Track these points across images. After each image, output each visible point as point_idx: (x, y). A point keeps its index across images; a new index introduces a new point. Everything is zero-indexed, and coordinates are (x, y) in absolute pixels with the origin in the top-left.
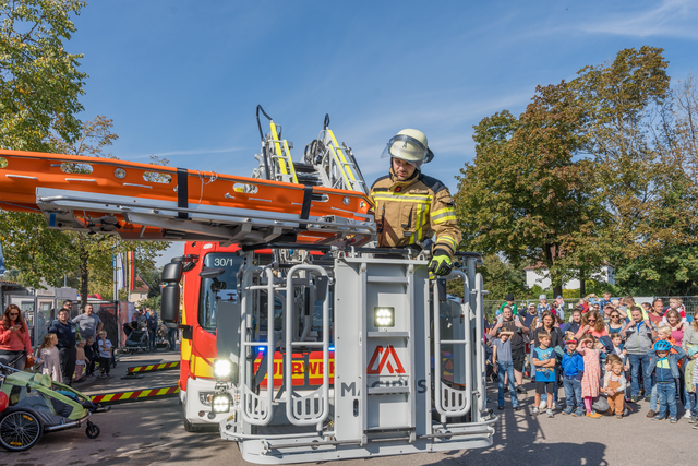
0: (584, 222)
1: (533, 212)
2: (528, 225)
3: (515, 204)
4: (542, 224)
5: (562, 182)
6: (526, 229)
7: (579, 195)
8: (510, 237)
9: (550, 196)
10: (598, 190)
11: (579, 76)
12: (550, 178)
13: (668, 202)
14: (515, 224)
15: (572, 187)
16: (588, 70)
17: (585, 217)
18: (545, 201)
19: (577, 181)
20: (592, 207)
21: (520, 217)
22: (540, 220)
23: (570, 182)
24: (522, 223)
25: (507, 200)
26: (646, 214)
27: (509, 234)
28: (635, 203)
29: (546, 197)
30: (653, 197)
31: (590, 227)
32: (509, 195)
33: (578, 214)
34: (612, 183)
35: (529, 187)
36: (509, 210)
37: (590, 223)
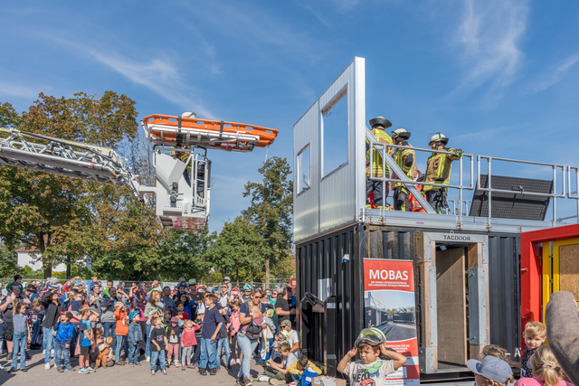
0: (73, 218)
1: (30, 202)
2: (25, 213)
3: (14, 191)
4: (38, 214)
5: (57, 182)
6: (24, 216)
7: (70, 195)
8: (8, 222)
9: (47, 192)
10: (85, 194)
11: (75, 98)
12: (48, 177)
13: (132, 214)
14: (13, 210)
15: (65, 188)
16: (83, 96)
17: (74, 215)
18: (42, 195)
19: (69, 184)
20: (79, 207)
21: (17, 205)
22: (37, 211)
23: (64, 183)
24: (20, 211)
25: (7, 187)
26: (118, 220)
27: (5, 219)
28: (110, 210)
29: (43, 191)
30: (122, 208)
31: (77, 223)
32: (8, 183)
33: (69, 210)
34: (95, 191)
35: (28, 180)
36: (8, 197)
37: (78, 220)
